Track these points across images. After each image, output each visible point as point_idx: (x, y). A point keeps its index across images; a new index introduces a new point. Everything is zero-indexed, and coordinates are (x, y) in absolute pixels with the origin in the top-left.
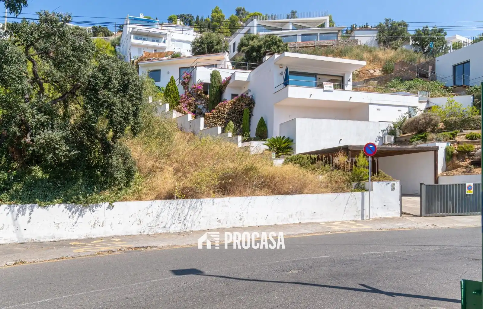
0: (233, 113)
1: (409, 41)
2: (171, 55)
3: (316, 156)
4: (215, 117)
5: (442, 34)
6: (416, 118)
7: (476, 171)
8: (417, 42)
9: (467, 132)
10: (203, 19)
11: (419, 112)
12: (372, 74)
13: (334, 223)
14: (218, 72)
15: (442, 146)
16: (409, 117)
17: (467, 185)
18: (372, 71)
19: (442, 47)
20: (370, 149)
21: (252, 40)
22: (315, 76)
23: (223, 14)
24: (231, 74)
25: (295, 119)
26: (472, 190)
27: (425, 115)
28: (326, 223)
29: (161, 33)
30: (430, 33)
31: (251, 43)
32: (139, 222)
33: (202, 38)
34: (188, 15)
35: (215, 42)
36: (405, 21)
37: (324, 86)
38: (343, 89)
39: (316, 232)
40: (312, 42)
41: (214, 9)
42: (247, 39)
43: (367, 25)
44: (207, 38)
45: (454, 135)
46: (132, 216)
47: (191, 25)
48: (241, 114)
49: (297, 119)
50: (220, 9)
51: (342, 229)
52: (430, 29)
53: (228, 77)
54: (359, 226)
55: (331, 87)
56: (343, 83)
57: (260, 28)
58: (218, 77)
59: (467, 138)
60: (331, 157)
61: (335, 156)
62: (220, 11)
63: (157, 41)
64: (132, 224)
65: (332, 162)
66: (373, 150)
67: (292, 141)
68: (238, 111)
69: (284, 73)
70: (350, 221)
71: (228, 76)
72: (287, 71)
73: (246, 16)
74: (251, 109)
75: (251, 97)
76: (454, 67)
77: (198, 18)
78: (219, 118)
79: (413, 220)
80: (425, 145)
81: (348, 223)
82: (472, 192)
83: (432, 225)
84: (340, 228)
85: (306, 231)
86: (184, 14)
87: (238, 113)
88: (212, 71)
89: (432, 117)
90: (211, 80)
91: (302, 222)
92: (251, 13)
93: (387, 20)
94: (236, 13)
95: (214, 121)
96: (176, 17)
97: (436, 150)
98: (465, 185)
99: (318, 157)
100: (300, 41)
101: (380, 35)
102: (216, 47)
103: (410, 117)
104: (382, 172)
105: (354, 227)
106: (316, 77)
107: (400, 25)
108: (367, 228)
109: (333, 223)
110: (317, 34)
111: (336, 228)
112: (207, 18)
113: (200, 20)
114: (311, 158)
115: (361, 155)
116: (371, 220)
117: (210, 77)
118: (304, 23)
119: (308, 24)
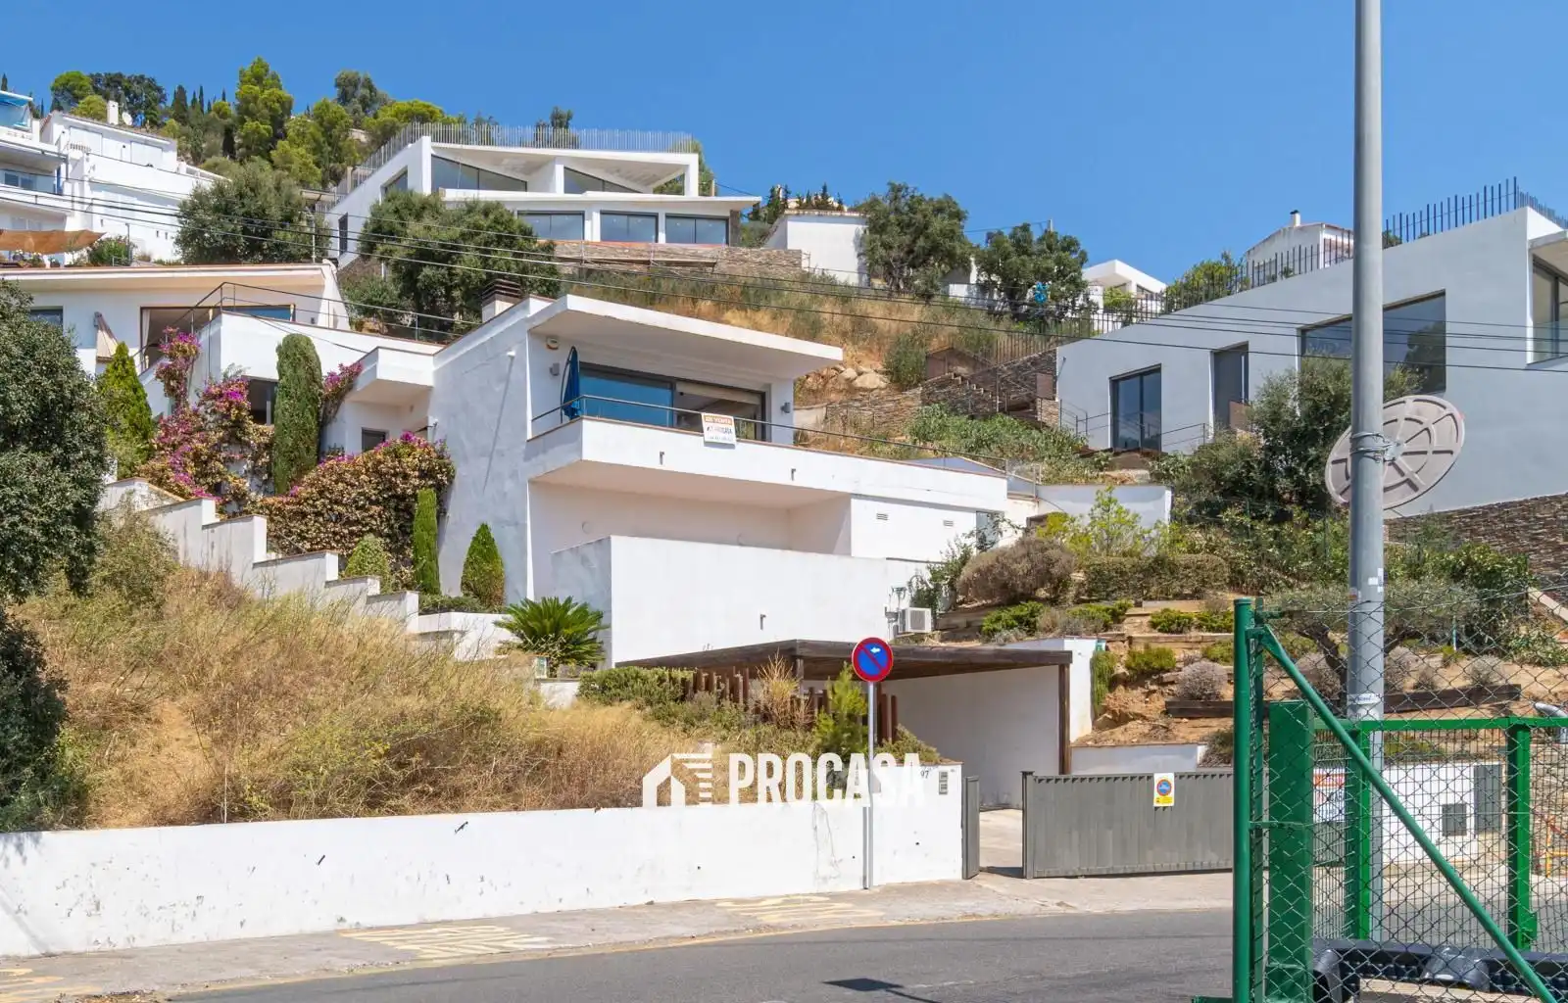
0: (372, 503)
1: (968, 271)
2: (91, 245)
3: (689, 675)
4: (304, 515)
5: (1074, 256)
6: (1003, 552)
7: (1181, 735)
8: (994, 278)
9: (1154, 607)
10: (201, 102)
11: (1011, 531)
12: (849, 381)
13: (764, 903)
14: (308, 341)
15: (1082, 650)
16: (979, 548)
17: (1157, 778)
18: (850, 373)
19: (1073, 302)
20: (873, 657)
21: (418, 217)
22: (669, 385)
23: (285, 93)
24: (363, 355)
25: (609, 538)
26: (1172, 794)
27: (1029, 543)
28: (737, 901)
29: (43, 152)
30: (1035, 248)
31: (414, 227)
32: (94, 907)
33: (219, 191)
34: (140, 80)
35: (275, 213)
36: (955, 199)
37: (705, 425)
38: (763, 438)
39: (711, 933)
40: (640, 246)
41: (247, 69)
42: (397, 211)
43: (825, 196)
44: (241, 196)
45: (1117, 616)
46: (64, 884)
47: (155, 124)
48: (402, 506)
49: (614, 539)
50: (271, 69)
51: (792, 920)
52: (1036, 234)
53: (347, 364)
54: (843, 911)
55: (727, 431)
56: (763, 419)
57: (447, 172)
58: (307, 359)
59: (1154, 625)
60: (741, 680)
61: (753, 676)
62: (274, 77)
63: (27, 185)
64: (64, 913)
65: (745, 696)
66: (883, 661)
67: (599, 616)
68: (393, 496)
69: (565, 370)
70: (811, 894)
71: (350, 359)
72: (573, 361)
73: (380, 113)
74: (442, 490)
75: (438, 447)
76: (1115, 383)
77: (181, 93)
78: (321, 519)
79: (1001, 891)
80: (1029, 645)
81: (808, 901)
82: (1170, 801)
83: (1059, 904)
84: (783, 917)
85: (680, 930)
86: (120, 75)
87: (392, 504)
88: (284, 335)
89: (1050, 552)
90: (280, 367)
91: (657, 900)
92: (403, 104)
93: (896, 190)
94: (335, 93)
95: (304, 528)
96: (87, 84)
97: (1063, 660)
98: (1150, 777)
99: (696, 678)
100: (597, 238)
101: (873, 241)
102: (279, 235)
103: (983, 545)
104: (907, 733)
105: (828, 915)
106: (672, 388)
107: (939, 210)
108: (868, 918)
109: (758, 901)
110: (656, 216)
111: (772, 919)
112: (219, 100)
113: (189, 104)
114: (673, 680)
115: (846, 676)
116: (878, 890)
117: (276, 358)
118: (609, 171)
119: (621, 176)
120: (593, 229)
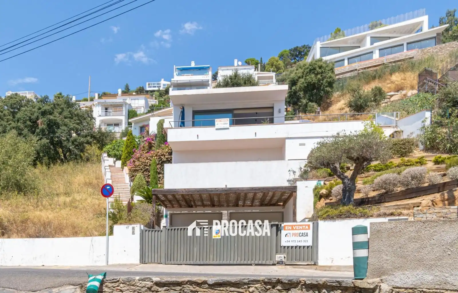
15: (308, 186)
37: (216, 123)
55: (226, 124)
72: (183, 111)
106: (233, 112)
118: (390, 33)
119: (397, 33)
120: (376, 55)
